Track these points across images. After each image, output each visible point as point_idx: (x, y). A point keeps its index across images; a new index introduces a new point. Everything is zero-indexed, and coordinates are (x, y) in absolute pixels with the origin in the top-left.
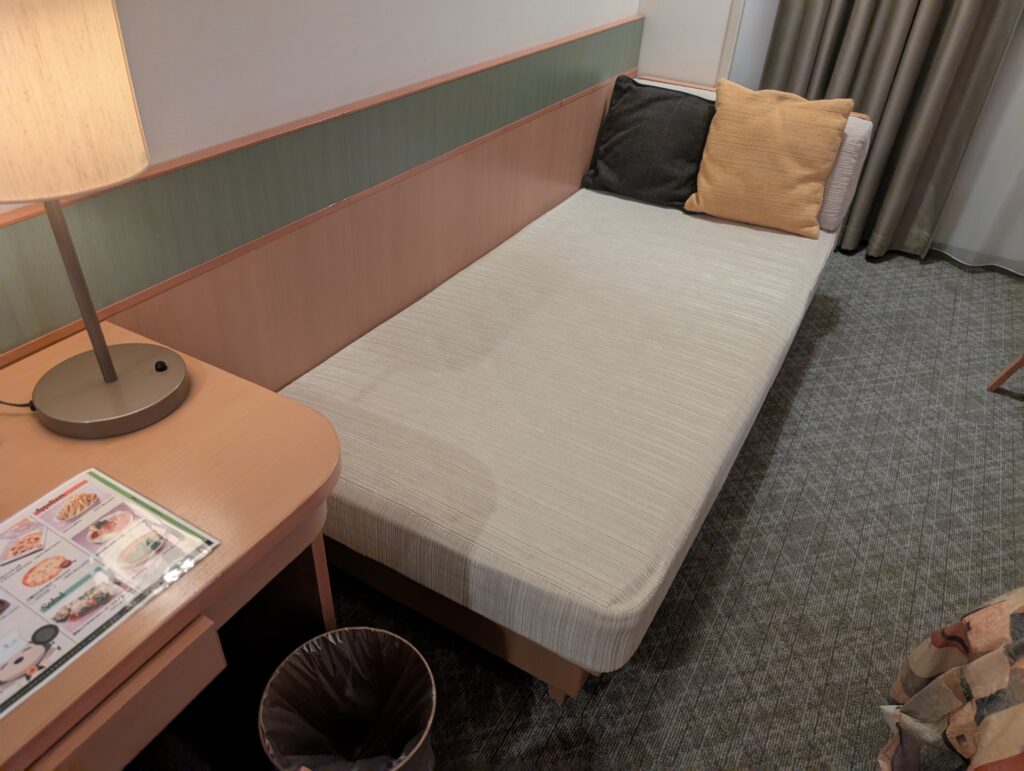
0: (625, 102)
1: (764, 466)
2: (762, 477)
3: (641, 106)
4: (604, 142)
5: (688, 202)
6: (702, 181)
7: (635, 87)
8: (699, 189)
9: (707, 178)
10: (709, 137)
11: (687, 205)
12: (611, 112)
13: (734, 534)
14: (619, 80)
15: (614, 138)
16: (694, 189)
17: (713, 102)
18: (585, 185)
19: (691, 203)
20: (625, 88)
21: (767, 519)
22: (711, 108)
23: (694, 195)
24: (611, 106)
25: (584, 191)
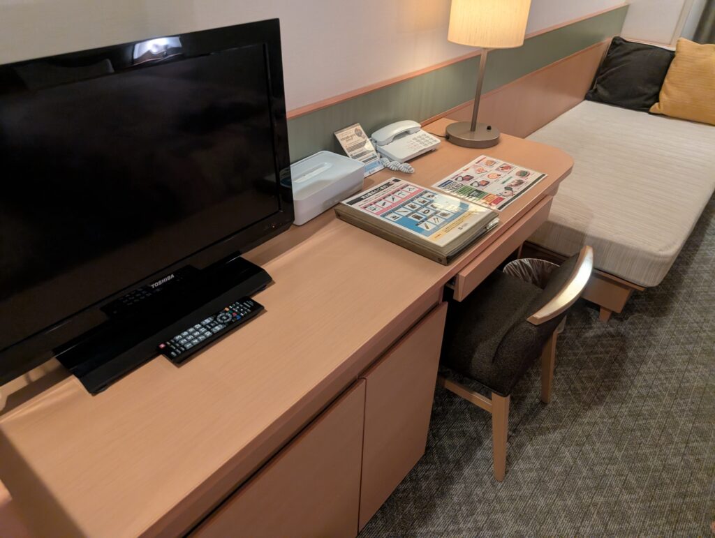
0: (617, 52)
1: (698, 246)
2: (697, 251)
3: (628, 54)
4: (601, 74)
5: (653, 107)
6: (663, 95)
7: (624, 43)
8: (661, 100)
9: (667, 93)
10: (669, 70)
11: (652, 109)
12: (607, 57)
13: (685, 272)
14: (615, 39)
15: (608, 72)
16: (657, 100)
17: (674, 52)
18: (587, 98)
19: (655, 108)
20: (617, 43)
21: (702, 267)
22: (672, 55)
23: (657, 104)
24: (608, 53)
25: (586, 102)
